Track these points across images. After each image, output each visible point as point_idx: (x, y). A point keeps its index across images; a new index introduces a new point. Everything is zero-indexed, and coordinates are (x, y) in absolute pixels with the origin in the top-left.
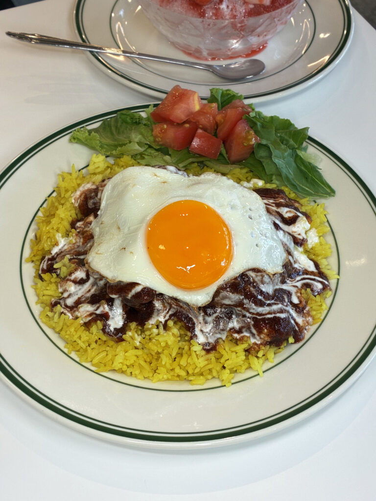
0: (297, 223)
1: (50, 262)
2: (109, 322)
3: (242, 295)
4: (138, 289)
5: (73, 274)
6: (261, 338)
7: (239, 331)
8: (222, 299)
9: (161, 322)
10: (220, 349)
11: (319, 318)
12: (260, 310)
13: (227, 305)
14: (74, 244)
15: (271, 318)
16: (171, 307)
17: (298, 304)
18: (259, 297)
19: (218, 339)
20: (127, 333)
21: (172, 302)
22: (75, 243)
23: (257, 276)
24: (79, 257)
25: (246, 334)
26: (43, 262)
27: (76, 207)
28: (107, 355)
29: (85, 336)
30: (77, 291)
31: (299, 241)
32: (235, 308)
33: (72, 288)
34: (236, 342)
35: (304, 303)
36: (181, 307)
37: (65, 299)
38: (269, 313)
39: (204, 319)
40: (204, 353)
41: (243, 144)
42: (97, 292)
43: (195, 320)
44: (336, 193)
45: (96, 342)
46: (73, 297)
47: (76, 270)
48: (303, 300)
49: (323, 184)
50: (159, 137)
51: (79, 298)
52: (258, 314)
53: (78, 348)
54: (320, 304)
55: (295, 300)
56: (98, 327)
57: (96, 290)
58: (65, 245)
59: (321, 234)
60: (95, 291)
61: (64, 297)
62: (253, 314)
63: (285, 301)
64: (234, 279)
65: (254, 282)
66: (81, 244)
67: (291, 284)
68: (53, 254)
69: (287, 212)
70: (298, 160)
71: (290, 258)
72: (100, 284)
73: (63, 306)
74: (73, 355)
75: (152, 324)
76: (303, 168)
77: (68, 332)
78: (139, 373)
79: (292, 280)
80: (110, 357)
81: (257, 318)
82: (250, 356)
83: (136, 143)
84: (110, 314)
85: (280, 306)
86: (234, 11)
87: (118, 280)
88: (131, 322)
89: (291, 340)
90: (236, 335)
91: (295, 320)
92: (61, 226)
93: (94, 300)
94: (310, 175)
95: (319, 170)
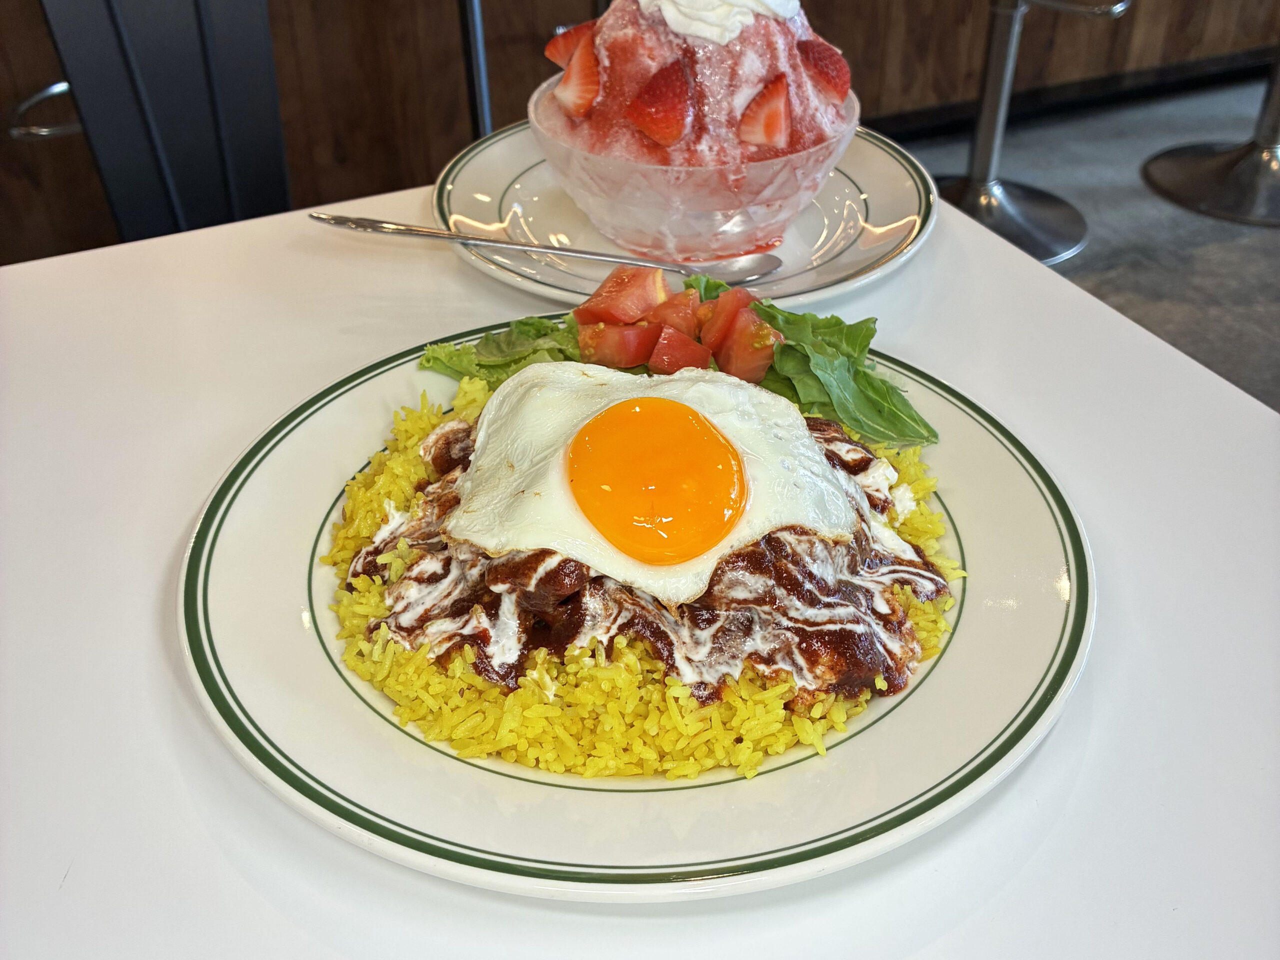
0: (870, 471)
1: (369, 559)
2: (490, 650)
3: (770, 578)
4: (551, 563)
5: (415, 566)
6: (816, 677)
7: (769, 660)
8: (729, 588)
9: (601, 642)
10: (727, 696)
11: (935, 646)
12: (811, 613)
13: (739, 602)
14: (420, 520)
15: (836, 631)
16: (621, 609)
17: (889, 615)
18: (808, 586)
19: (724, 675)
20: (528, 672)
21: (624, 597)
22: (423, 518)
23: (800, 542)
24: (429, 541)
25: (783, 665)
26: (355, 560)
27: (428, 462)
28: (485, 718)
29: (438, 683)
30: (422, 598)
31: (878, 502)
32: (758, 608)
33: (413, 591)
34: (764, 683)
35: (900, 614)
36: (643, 608)
37: (396, 615)
38: (831, 621)
39: (692, 636)
40: (694, 703)
41: (752, 345)
42: (465, 594)
43: (673, 637)
44: (940, 437)
45: (462, 692)
46: (414, 609)
47: (422, 558)
48: (897, 606)
49: (915, 420)
50: (591, 346)
51: (427, 612)
52: (807, 622)
53: (423, 711)
54: (933, 617)
55: (883, 608)
56: (465, 661)
57: (463, 589)
58: (403, 524)
59: (920, 495)
60: (461, 593)
61: (395, 613)
62: (796, 621)
63: (861, 604)
64: (752, 545)
65: (795, 554)
66: (434, 518)
67: (870, 579)
68: (376, 544)
69: (848, 452)
70: (860, 376)
71: (864, 525)
72: (471, 576)
73: (393, 628)
74: (410, 728)
75: (581, 648)
76: (871, 393)
77: (402, 678)
78: (555, 760)
79: (871, 571)
80: (491, 721)
81: (803, 630)
82: (794, 718)
83: (546, 353)
84: (492, 633)
85: (851, 609)
86: (722, 154)
87: (508, 548)
88: (537, 649)
89: (881, 683)
90: (762, 667)
91: (884, 646)
92: (394, 489)
93: (459, 609)
94: (885, 404)
95: (903, 394)
